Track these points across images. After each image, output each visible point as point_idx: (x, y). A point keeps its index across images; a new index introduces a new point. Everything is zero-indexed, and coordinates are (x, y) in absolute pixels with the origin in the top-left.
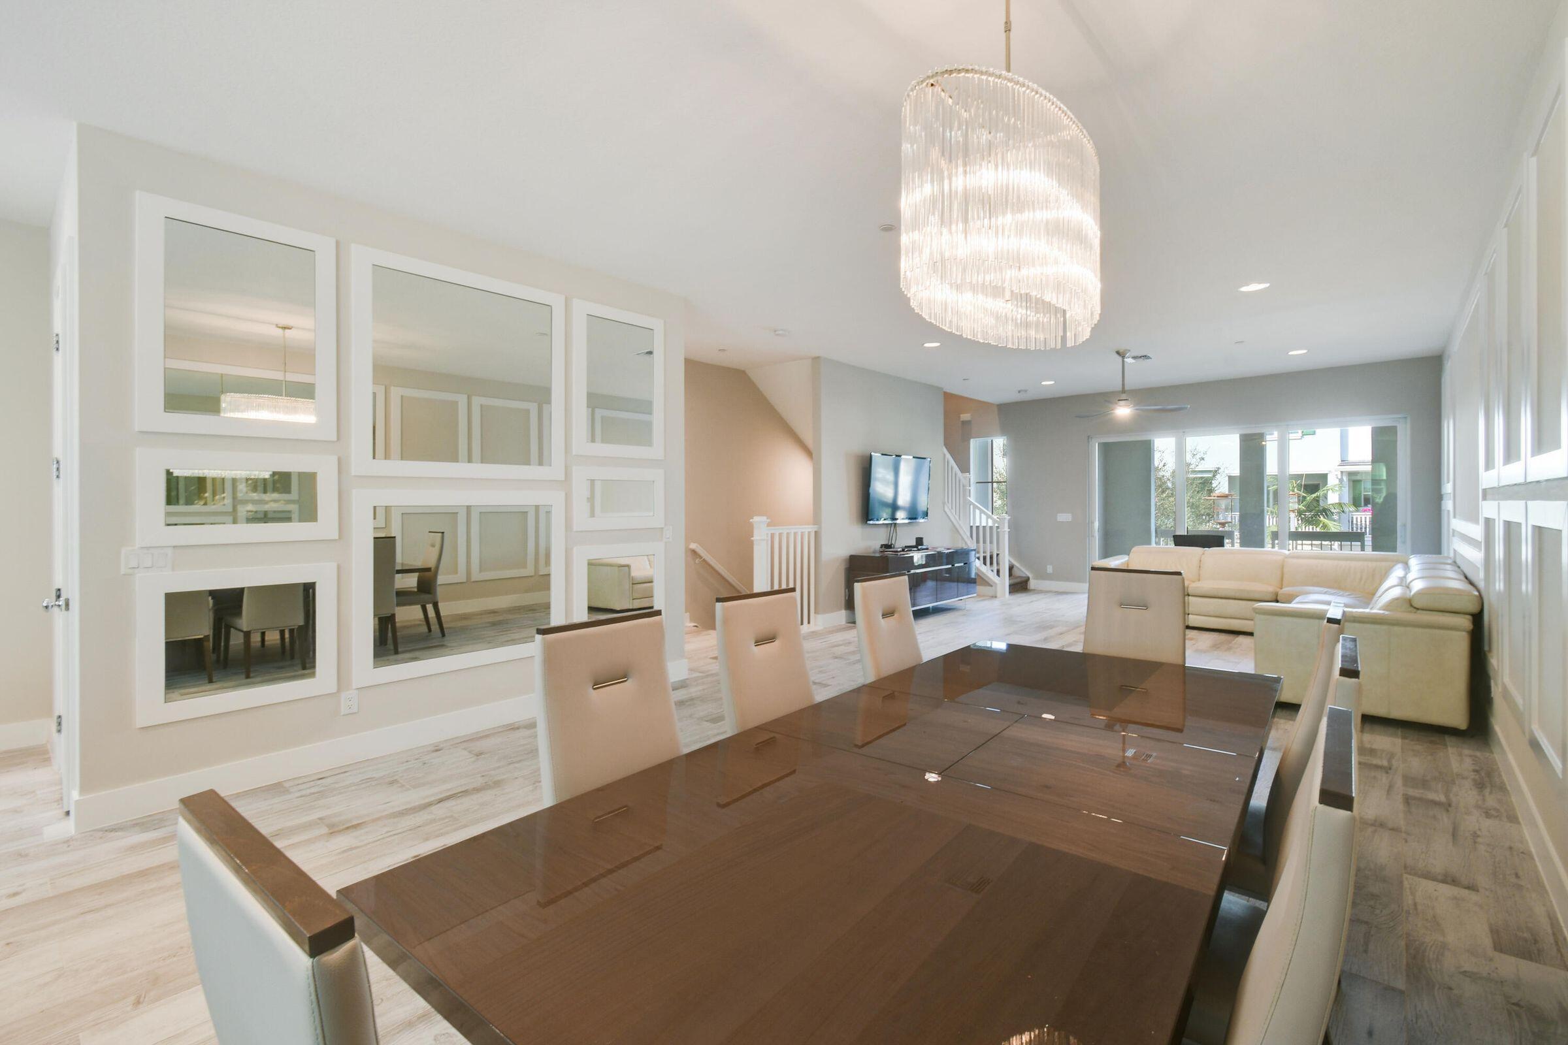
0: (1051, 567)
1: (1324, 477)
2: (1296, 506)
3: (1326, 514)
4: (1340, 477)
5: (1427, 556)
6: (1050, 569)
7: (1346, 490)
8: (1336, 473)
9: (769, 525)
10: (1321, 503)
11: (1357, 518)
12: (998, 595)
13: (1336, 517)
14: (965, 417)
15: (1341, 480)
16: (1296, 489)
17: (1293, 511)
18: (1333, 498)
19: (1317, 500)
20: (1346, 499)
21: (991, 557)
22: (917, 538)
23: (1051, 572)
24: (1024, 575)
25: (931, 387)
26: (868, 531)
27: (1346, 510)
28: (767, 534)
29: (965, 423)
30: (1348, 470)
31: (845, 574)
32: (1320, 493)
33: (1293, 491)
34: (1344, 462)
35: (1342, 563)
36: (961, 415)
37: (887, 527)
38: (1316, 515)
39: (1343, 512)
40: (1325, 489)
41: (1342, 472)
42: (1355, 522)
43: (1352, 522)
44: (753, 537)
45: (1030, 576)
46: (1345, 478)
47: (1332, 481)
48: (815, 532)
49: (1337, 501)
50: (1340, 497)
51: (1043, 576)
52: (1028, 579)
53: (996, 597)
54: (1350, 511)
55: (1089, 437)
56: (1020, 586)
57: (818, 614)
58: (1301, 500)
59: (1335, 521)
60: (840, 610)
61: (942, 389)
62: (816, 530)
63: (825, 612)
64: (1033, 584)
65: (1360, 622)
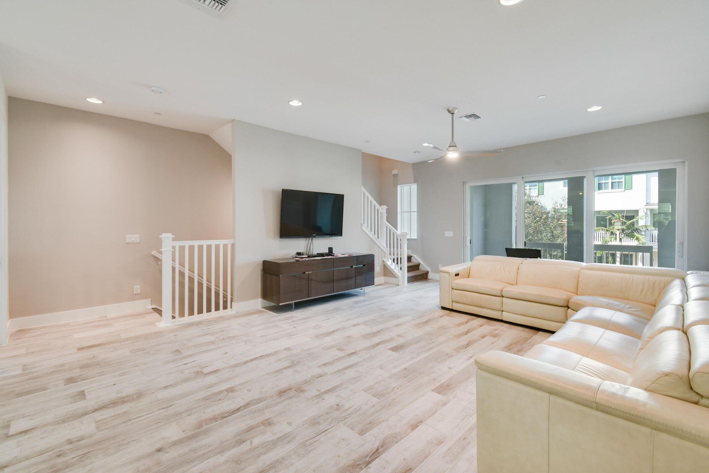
1: (637, 212)
2: (620, 227)
3: (638, 232)
4: (645, 212)
5: (702, 272)
7: (649, 219)
8: (644, 210)
9: (174, 240)
10: (635, 226)
11: (655, 234)
12: (400, 283)
13: (643, 233)
14: (395, 172)
15: (646, 214)
16: (621, 218)
17: (618, 230)
18: (641, 223)
19: (633, 224)
20: (649, 224)
21: (397, 259)
24: (426, 270)
27: (649, 229)
28: (174, 247)
29: (395, 176)
30: (649, 208)
32: (635, 220)
33: (620, 219)
34: (648, 204)
35: (628, 276)
36: (392, 171)
38: (632, 232)
39: (647, 230)
40: (637, 218)
41: (647, 209)
42: (654, 235)
43: (652, 236)
44: (162, 249)
45: (429, 270)
46: (649, 212)
47: (641, 213)
49: (644, 225)
50: (646, 223)
52: (428, 272)
53: (398, 285)
54: (651, 230)
56: (417, 277)
58: (623, 223)
59: (642, 235)
60: (256, 298)
63: (242, 300)
64: (430, 276)
65: (603, 411)
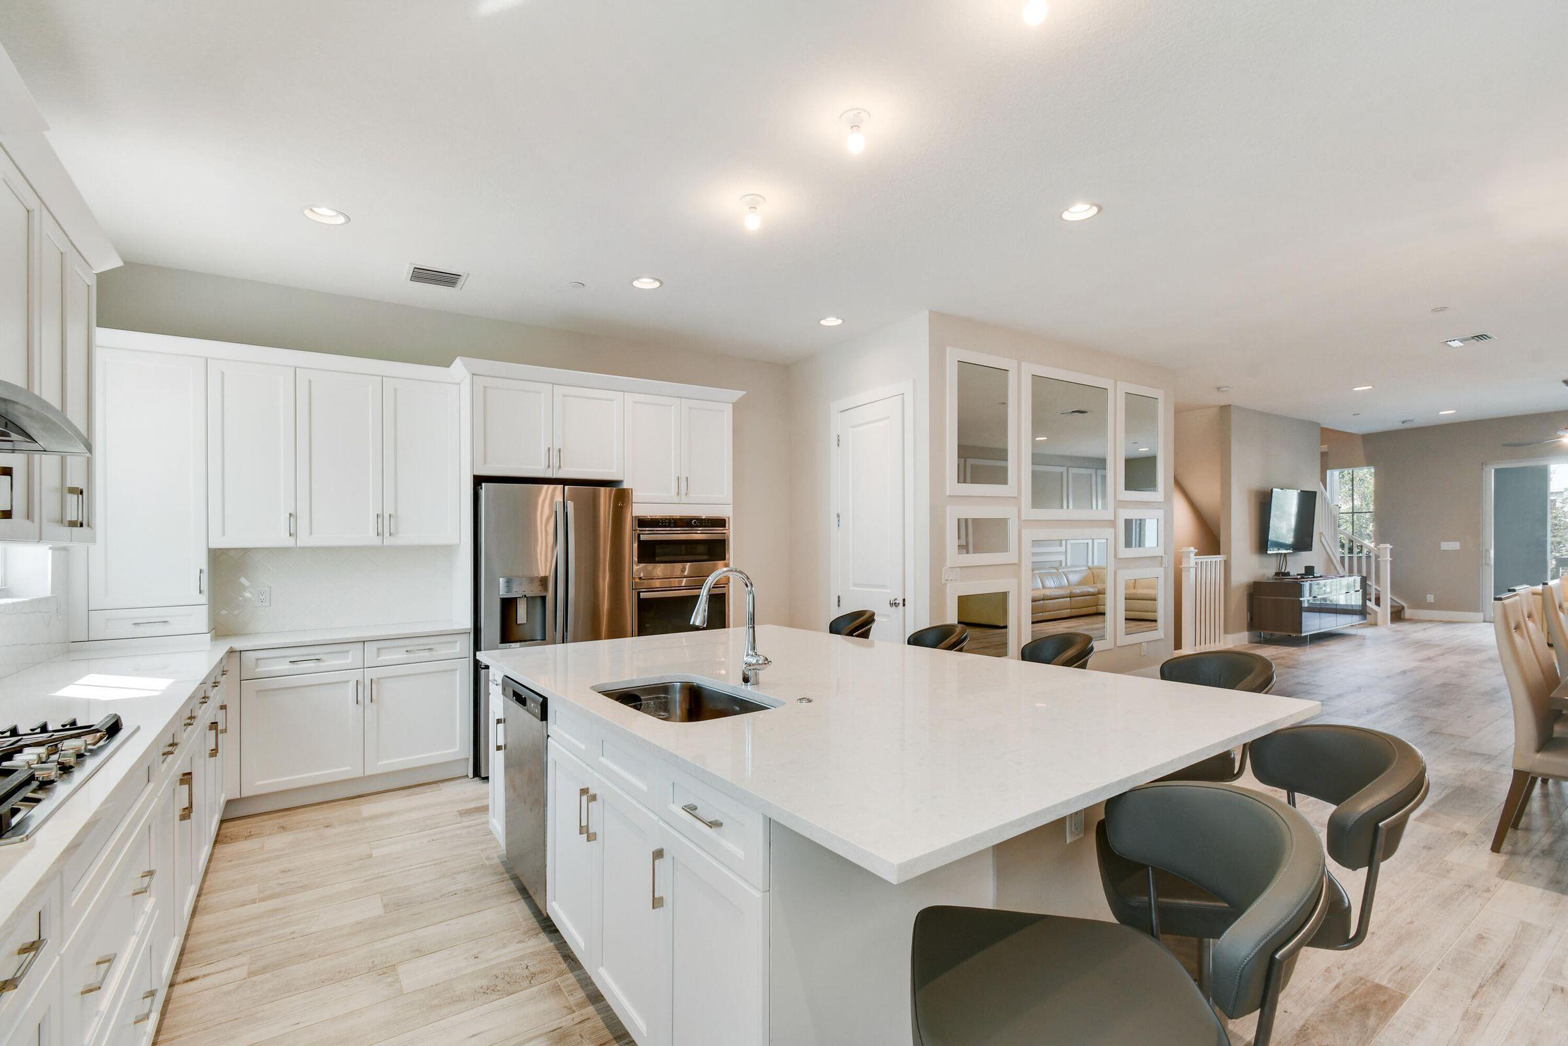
0: (1432, 596)
6: (1430, 598)
12: (1378, 625)
22: (1305, 567)
23: (1432, 601)
25: (1313, 424)
26: (1265, 559)
31: (1247, 600)
37: (1277, 557)
44: (1181, 565)
45: (1408, 605)
48: (1225, 561)
51: (1421, 605)
52: (1404, 608)
53: (1374, 627)
55: (1483, 463)
56: (1397, 615)
57: (1228, 634)
61: (1319, 424)
62: (1225, 559)
63: (1234, 632)
64: (1408, 613)
